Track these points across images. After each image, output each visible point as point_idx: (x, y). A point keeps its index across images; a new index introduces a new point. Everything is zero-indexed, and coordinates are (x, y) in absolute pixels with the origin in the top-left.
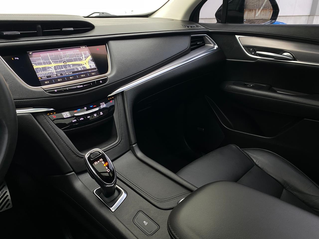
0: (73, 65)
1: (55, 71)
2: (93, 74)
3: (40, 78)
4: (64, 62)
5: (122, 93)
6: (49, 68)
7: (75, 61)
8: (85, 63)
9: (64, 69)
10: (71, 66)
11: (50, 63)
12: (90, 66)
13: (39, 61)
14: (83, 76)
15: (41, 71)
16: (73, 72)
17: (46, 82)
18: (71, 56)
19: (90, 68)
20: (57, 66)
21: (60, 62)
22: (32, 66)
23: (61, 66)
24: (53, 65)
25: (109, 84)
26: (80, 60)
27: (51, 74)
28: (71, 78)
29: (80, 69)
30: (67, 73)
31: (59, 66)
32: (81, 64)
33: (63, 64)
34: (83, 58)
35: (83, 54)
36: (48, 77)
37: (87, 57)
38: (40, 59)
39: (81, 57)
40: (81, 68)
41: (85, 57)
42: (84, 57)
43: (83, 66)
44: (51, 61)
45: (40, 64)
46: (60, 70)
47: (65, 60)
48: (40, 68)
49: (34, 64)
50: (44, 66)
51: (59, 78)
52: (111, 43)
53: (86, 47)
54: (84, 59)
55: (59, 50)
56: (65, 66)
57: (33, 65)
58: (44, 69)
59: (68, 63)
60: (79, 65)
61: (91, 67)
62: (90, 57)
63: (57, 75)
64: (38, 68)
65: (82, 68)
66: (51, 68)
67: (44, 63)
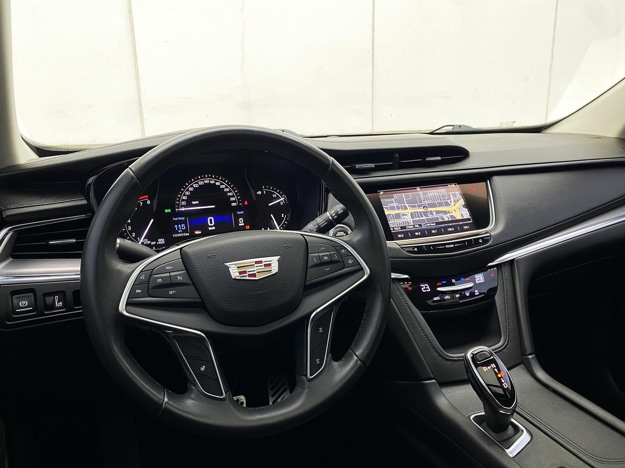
0: (438, 212)
1: (411, 220)
2: (466, 227)
3: (392, 229)
4: (424, 207)
5: (512, 262)
6: (403, 215)
7: (440, 206)
8: (455, 211)
9: (424, 218)
10: (434, 213)
11: (406, 208)
12: (462, 214)
13: (391, 205)
14: (450, 229)
15: (394, 219)
16: (437, 224)
17: (400, 236)
18: (434, 198)
19: (461, 218)
20: (415, 212)
21: (419, 206)
22: (384, 211)
23: (420, 212)
24: (410, 210)
25: (493, 246)
26: (447, 204)
27: (406, 224)
28: (433, 232)
29: (446, 219)
30: (429, 225)
31: (417, 212)
32: (449, 212)
33: (422, 210)
34: (451, 202)
35: (451, 196)
36: (402, 228)
37: (458, 201)
38: (392, 202)
39: (449, 201)
40: (448, 218)
41: (455, 201)
42: (452, 200)
43: (452, 214)
44: (406, 204)
45: (393, 208)
46: (418, 219)
47: (425, 204)
48: (393, 215)
49: (386, 208)
50: (397, 212)
51: (417, 231)
52: (496, 179)
53: (455, 185)
54: (453, 203)
55: (418, 189)
56: (426, 214)
57: (384, 209)
58: (398, 216)
59: (430, 209)
60: (445, 212)
61: (462, 216)
62: (462, 202)
63: (414, 226)
64: (390, 215)
65: (450, 218)
66: (406, 215)
67: (398, 208)
